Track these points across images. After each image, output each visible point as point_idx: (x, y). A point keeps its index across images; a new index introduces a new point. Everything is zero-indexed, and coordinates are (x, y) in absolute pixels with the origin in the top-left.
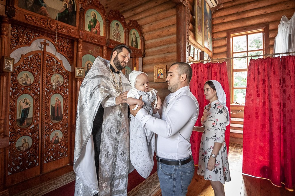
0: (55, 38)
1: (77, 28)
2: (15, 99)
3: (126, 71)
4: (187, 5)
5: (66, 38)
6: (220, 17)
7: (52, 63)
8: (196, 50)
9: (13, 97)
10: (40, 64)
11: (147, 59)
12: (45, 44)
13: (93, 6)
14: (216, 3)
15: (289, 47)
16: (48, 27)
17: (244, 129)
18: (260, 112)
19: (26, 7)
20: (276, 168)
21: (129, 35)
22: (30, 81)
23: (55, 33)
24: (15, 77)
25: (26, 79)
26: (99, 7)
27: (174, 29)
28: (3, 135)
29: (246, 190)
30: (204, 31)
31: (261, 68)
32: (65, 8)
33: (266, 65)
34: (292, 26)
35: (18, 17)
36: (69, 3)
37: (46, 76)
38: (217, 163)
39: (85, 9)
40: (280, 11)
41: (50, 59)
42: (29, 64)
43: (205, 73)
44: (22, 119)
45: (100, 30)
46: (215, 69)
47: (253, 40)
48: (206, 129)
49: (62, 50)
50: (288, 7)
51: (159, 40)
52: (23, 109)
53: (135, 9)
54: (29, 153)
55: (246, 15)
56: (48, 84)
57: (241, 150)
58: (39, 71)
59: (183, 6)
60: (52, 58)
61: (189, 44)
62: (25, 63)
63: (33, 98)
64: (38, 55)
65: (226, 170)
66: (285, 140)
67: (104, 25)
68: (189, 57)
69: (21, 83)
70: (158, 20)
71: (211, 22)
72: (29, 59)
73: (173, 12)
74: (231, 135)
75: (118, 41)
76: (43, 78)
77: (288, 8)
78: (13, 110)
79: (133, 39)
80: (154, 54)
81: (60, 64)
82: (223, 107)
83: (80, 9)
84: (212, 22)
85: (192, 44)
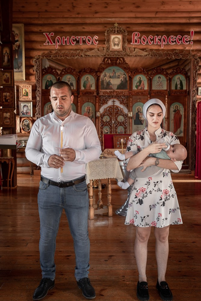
1: (128, 90)
9: (102, 127)
12: (114, 101)
13: (138, 73)
21: (170, 82)
22: (108, 120)
25: (106, 119)
26: (143, 72)
36: (123, 78)
37: (115, 117)
41: (117, 108)
49: (123, 103)
52: (106, 132)
58: (112, 115)
62: (106, 112)
63: (110, 128)
64: (111, 107)
67: (147, 82)
72: (108, 110)
75: (160, 89)
79: (178, 83)
81: (122, 110)
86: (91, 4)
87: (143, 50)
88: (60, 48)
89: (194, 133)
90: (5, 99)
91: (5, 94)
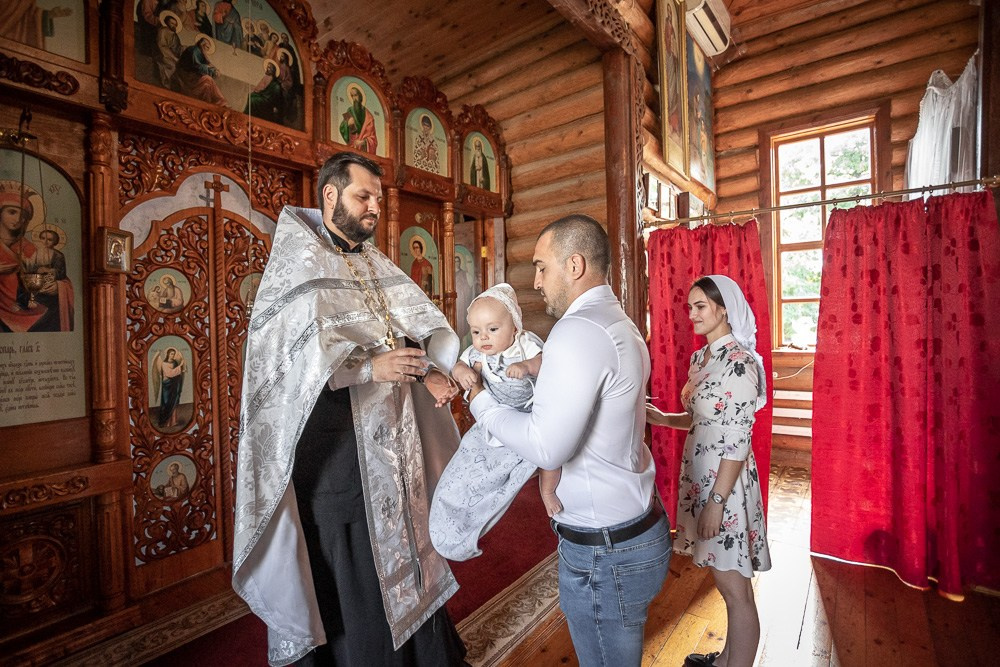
0: (246, 167)
1: (308, 135)
2: (142, 351)
3: (457, 260)
4: (634, 51)
5: (277, 168)
6: (735, 85)
7: (241, 243)
8: (665, 189)
9: (137, 344)
10: (208, 248)
11: (517, 220)
12: (219, 187)
13: (351, 66)
14: (725, 41)
15: (954, 168)
16: (225, 137)
17: (815, 423)
18: (863, 369)
19: (157, 79)
20: (914, 536)
21: (461, 150)
22: (179, 297)
23: (247, 153)
24: (137, 287)
25: (169, 291)
26: (370, 70)
27: (596, 128)
28: (116, 454)
29: (820, 599)
30: (687, 129)
31: (865, 236)
32: (270, 78)
33: (880, 225)
34: (963, 101)
35: (137, 109)
36: (281, 62)
37: (226, 282)
38: (730, 518)
39: (329, 77)
40: (927, 56)
41: (235, 231)
42: (174, 248)
43: (695, 256)
44: (163, 408)
45: (375, 140)
46: (725, 244)
47: (841, 154)
48: (696, 422)
49: (267, 204)
50: (952, 41)
51: (552, 163)
52: (165, 379)
53: (477, 70)
54: (190, 504)
55: (819, 76)
56: (231, 305)
57: (805, 487)
58: (204, 267)
59: (622, 56)
60: (239, 227)
61: (645, 172)
62: (164, 246)
63: (192, 347)
64: (200, 222)
65: (757, 538)
66: (939, 451)
67: (388, 125)
68: (645, 209)
69: (155, 305)
70: (549, 103)
71: (709, 102)
72: (175, 233)
73: (594, 74)
74: (774, 441)
75: (430, 170)
76: (216, 287)
77: (952, 46)
78: (139, 382)
79: (477, 163)
80: (539, 204)
81: (265, 246)
82: (745, 357)
83: (315, 77)
84: (713, 102)
85: (654, 170)
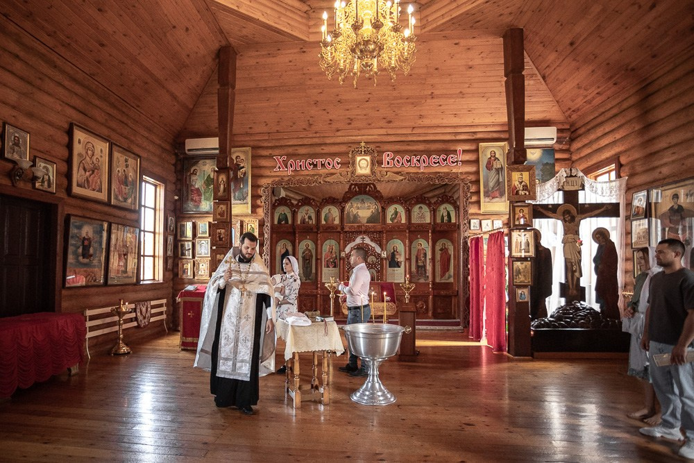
12: (364, 238)
13: (394, 201)
21: (434, 213)
32: (372, 213)
36: (374, 209)
39: (387, 208)
45: (401, 219)
49: (374, 240)
60: (368, 246)
79: (444, 214)
86: (331, 120)
87: (397, 173)
88: (293, 174)
89: (467, 279)
90: (219, 237)
91: (219, 231)
